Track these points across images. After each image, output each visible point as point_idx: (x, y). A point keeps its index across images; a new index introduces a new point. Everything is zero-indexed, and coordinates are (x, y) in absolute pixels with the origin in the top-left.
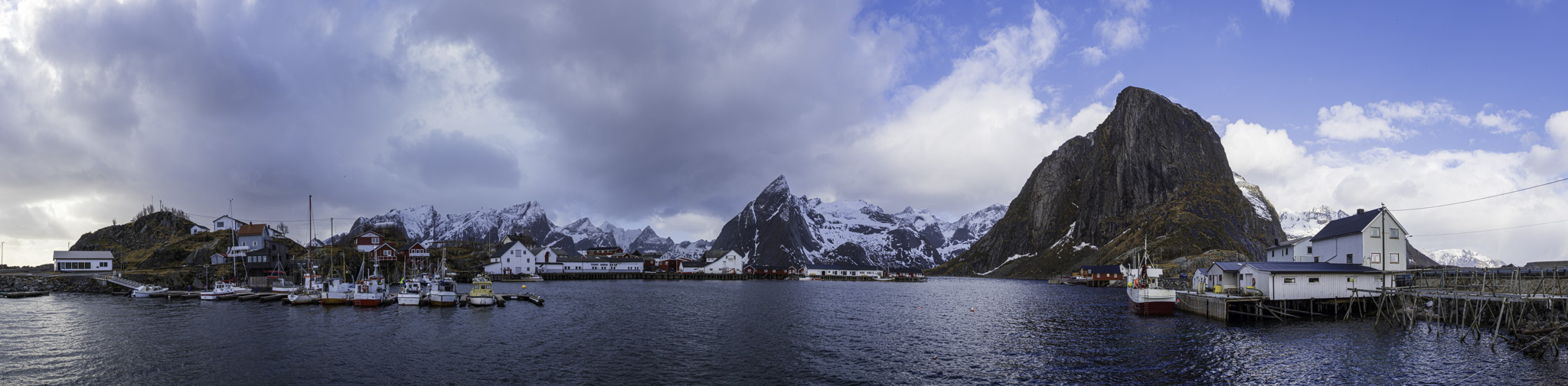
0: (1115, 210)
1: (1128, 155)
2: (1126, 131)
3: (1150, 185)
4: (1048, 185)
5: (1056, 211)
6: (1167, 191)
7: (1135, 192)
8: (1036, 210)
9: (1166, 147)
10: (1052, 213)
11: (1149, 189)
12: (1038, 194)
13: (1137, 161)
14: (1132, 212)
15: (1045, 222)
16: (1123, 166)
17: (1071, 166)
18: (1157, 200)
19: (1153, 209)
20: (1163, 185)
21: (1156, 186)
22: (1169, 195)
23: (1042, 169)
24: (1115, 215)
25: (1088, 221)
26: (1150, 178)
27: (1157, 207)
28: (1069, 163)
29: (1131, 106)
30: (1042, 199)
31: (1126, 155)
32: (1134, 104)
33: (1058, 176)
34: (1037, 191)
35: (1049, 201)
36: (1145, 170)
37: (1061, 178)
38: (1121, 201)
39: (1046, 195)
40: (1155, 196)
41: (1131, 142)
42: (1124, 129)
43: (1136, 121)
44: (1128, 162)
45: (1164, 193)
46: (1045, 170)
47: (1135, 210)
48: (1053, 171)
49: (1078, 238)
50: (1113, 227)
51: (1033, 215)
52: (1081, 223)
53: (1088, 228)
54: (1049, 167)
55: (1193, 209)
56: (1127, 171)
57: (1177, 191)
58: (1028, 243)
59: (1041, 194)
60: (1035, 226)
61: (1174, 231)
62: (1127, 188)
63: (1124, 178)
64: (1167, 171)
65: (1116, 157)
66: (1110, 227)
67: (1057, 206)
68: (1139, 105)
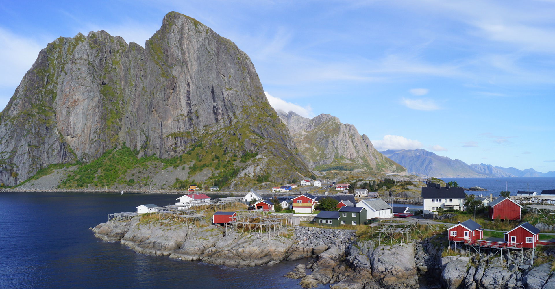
0: (181, 126)
1: (191, 77)
3: (214, 107)
4: (86, 90)
5: (99, 118)
6: (231, 114)
7: (201, 112)
8: (73, 115)
9: (225, 75)
10: (96, 120)
11: (214, 110)
12: (74, 98)
13: (201, 85)
14: (199, 129)
15: (87, 129)
16: (187, 87)
17: (95, 70)
18: (222, 121)
19: (221, 129)
20: (226, 108)
21: (220, 108)
22: (233, 117)
23: (72, 71)
24: (182, 131)
25: (148, 133)
26: (214, 101)
27: (226, 127)
28: (93, 67)
29: (188, 34)
30: (80, 104)
31: (189, 77)
32: (191, 33)
33: (91, 80)
34: (72, 95)
35: (90, 107)
36: (209, 93)
37: (94, 82)
38: (187, 118)
39: (86, 101)
40: (220, 117)
41: (194, 67)
42: (183, 53)
43: (195, 49)
44: (191, 84)
45: (228, 115)
46: (76, 72)
47: (201, 128)
48: (85, 75)
49: (139, 148)
50: (182, 142)
51: (68, 120)
52: (140, 134)
53: (149, 140)
54: (79, 69)
55: (256, 131)
56: (191, 92)
57: (239, 114)
58: (64, 150)
59: (78, 99)
60: (72, 132)
61: (262, 151)
62: (192, 107)
63: (188, 98)
64: (227, 96)
65: (178, 78)
66: (179, 142)
67: (100, 113)
68: (196, 35)
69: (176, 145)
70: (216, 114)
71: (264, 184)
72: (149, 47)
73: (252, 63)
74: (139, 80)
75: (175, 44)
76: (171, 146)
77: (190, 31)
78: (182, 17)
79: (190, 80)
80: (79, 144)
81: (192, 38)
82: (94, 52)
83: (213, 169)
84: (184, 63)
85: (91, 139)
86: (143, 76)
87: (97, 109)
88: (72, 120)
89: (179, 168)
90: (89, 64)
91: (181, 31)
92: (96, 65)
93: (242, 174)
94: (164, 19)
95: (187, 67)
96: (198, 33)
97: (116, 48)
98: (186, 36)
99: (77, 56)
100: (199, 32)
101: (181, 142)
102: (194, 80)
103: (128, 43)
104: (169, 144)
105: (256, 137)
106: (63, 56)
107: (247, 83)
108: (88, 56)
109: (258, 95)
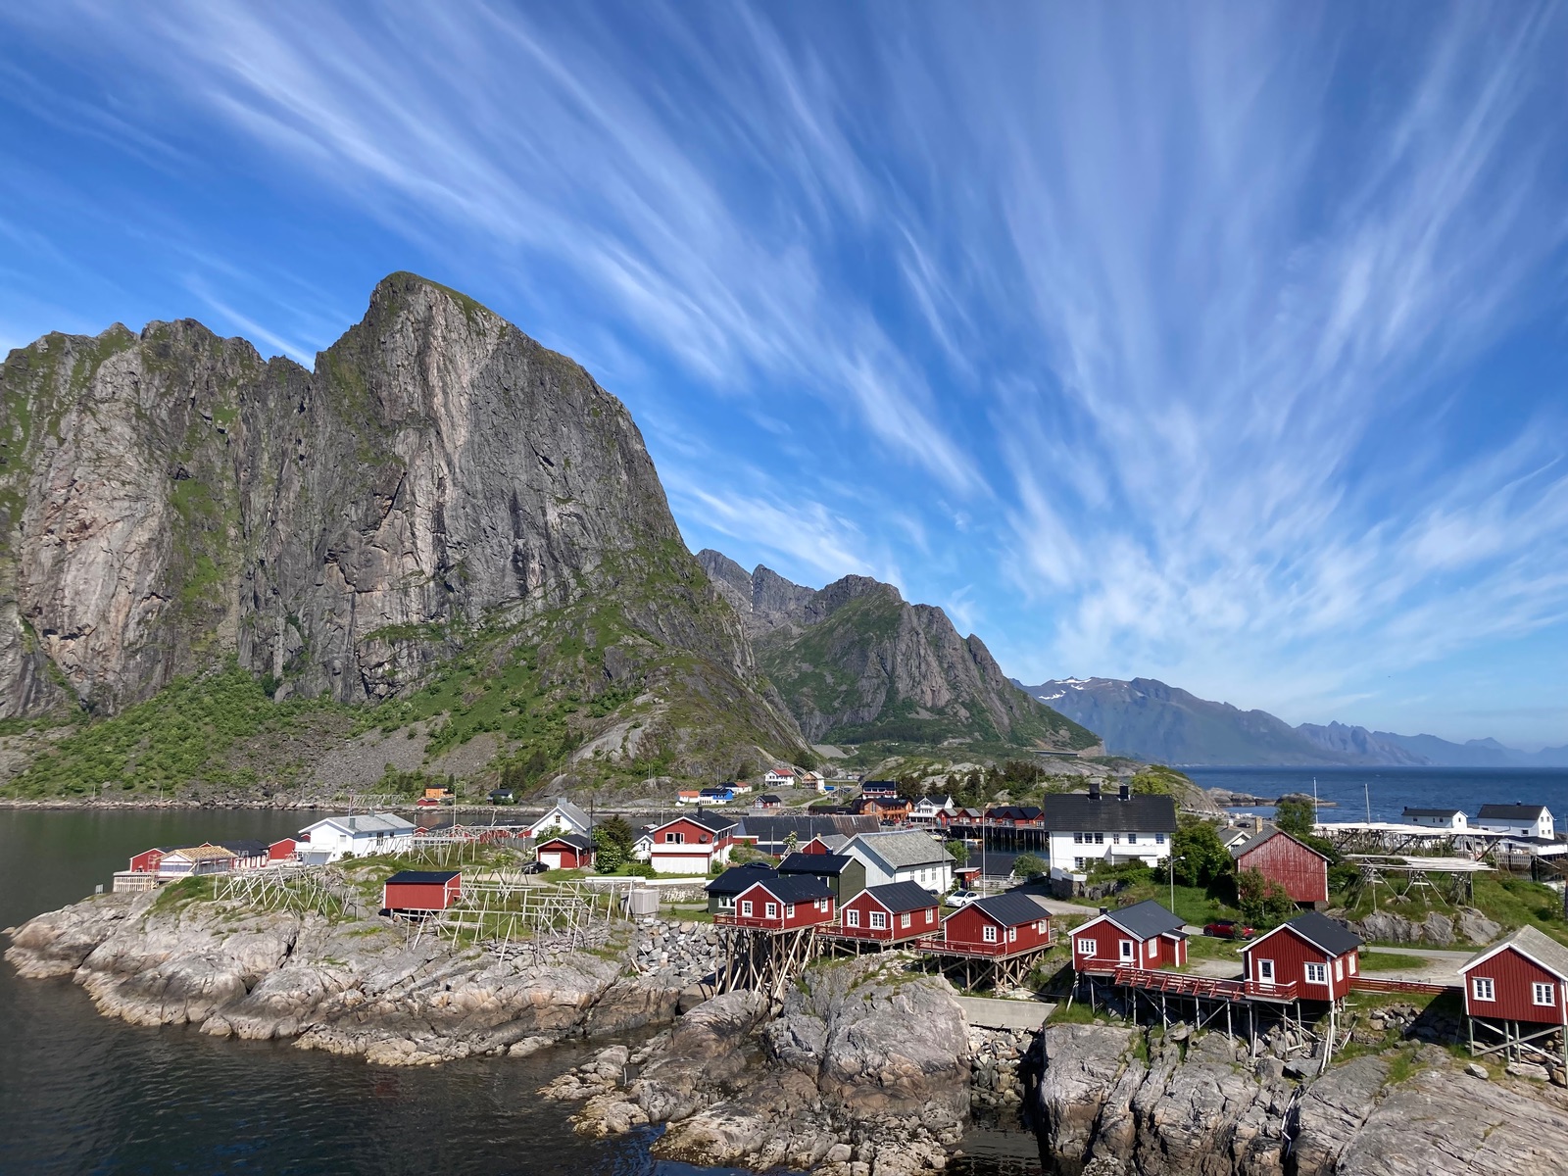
0: (414, 606)
1: (449, 464)
2: (438, 400)
3: (516, 552)
4: (122, 493)
5: (160, 579)
6: (566, 572)
7: (478, 567)
8: (73, 568)
9: (552, 460)
10: (147, 584)
11: (515, 561)
12: (80, 516)
13: (480, 486)
14: (468, 617)
15: (118, 611)
16: (435, 491)
17: (158, 434)
18: (538, 593)
19: (536, 615)
20: (553, 556)
21: (533, 557)
22: (572, 582)
23: (80, 437)
24: (415, 619)
25: (310, 628)
26: (518, 535)
27: (551, 613)
28: (152, 424)
29: (444, 339)
30: (98, 535)
31: (443, 464)
32: (454, 336)
33: (140, 464)
34: (76, 506)
35: (132, 546)
36: (503, 512)
37: (151, 472)
38: (432, 584)
39: (120, 525)
40: (533, 581)
41: (459, 435)
42: (428, 393)
43: (465, 380)
44: (448, 483)
45: (558, 575)
46: (93, 440)
47: (476, 614)
48: (121, 448)
49: (278, 672)
50: (415, 654)
51: (57, 583)
52: (286, 631)
53: (310, 649)
54: (104, 430)
55: (640, 622)
56: (448, 505)
57: (592, 573)
58: (33, 676)
59: (94, 520)
60: (66, 619)
61: (654, 682)
62: (449, 552)
63: (439, 525)
64: (558, 520)
65: (411, 465)
66: (405, 652)
67: (161, 565)
68: (469, 341)
69: (394, 660)
70: (522, 572)
71: (651, 782)
72: (324, 373)
73: (635, 426)
74: (289, 467)
75: (403, 366)
76: (380, 665)
77: (450, 331)
78: (429, 289)
79: (446, 471)
80: (85, 658)
81: (457, 348)
82: (156, 382)
83: (503, 735)
84: (427, 422)
85: (126, 644)
86: (302, 457)
87: (153, 551)
88: (68, 581)
89: (400, 735)
90: (140, 415)
91: (425, 327)
92: (163, 421)
93: (588, 754)
94: (376, 292)
95: (438, 433)
96: (474, 336)
97: (230, 371)
98: (437, 342)
99: (101, 391)
100: (478, 334)
101: (410, 655)
102: (457, 470)
103: (266, 358)
104: (375, 660)
105: (641, 640)
106: (56, 388)
107: (618, 483)
108: (137, 391)
109: (650, 520)
